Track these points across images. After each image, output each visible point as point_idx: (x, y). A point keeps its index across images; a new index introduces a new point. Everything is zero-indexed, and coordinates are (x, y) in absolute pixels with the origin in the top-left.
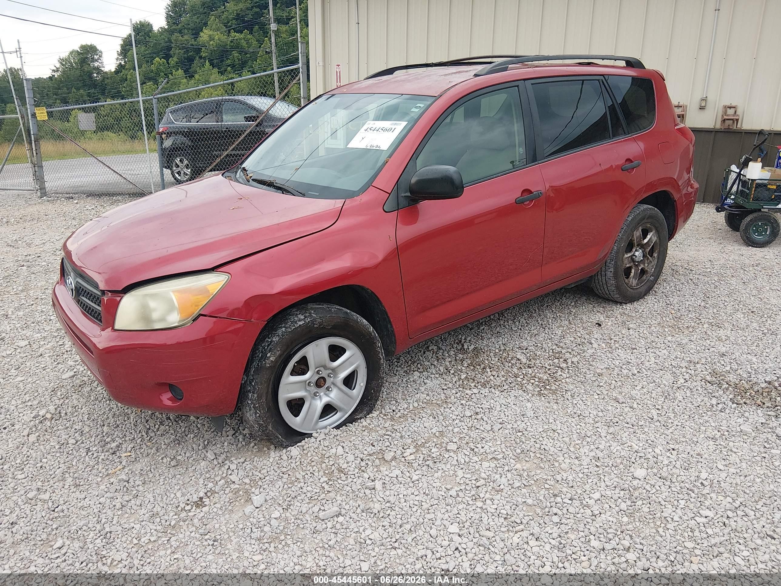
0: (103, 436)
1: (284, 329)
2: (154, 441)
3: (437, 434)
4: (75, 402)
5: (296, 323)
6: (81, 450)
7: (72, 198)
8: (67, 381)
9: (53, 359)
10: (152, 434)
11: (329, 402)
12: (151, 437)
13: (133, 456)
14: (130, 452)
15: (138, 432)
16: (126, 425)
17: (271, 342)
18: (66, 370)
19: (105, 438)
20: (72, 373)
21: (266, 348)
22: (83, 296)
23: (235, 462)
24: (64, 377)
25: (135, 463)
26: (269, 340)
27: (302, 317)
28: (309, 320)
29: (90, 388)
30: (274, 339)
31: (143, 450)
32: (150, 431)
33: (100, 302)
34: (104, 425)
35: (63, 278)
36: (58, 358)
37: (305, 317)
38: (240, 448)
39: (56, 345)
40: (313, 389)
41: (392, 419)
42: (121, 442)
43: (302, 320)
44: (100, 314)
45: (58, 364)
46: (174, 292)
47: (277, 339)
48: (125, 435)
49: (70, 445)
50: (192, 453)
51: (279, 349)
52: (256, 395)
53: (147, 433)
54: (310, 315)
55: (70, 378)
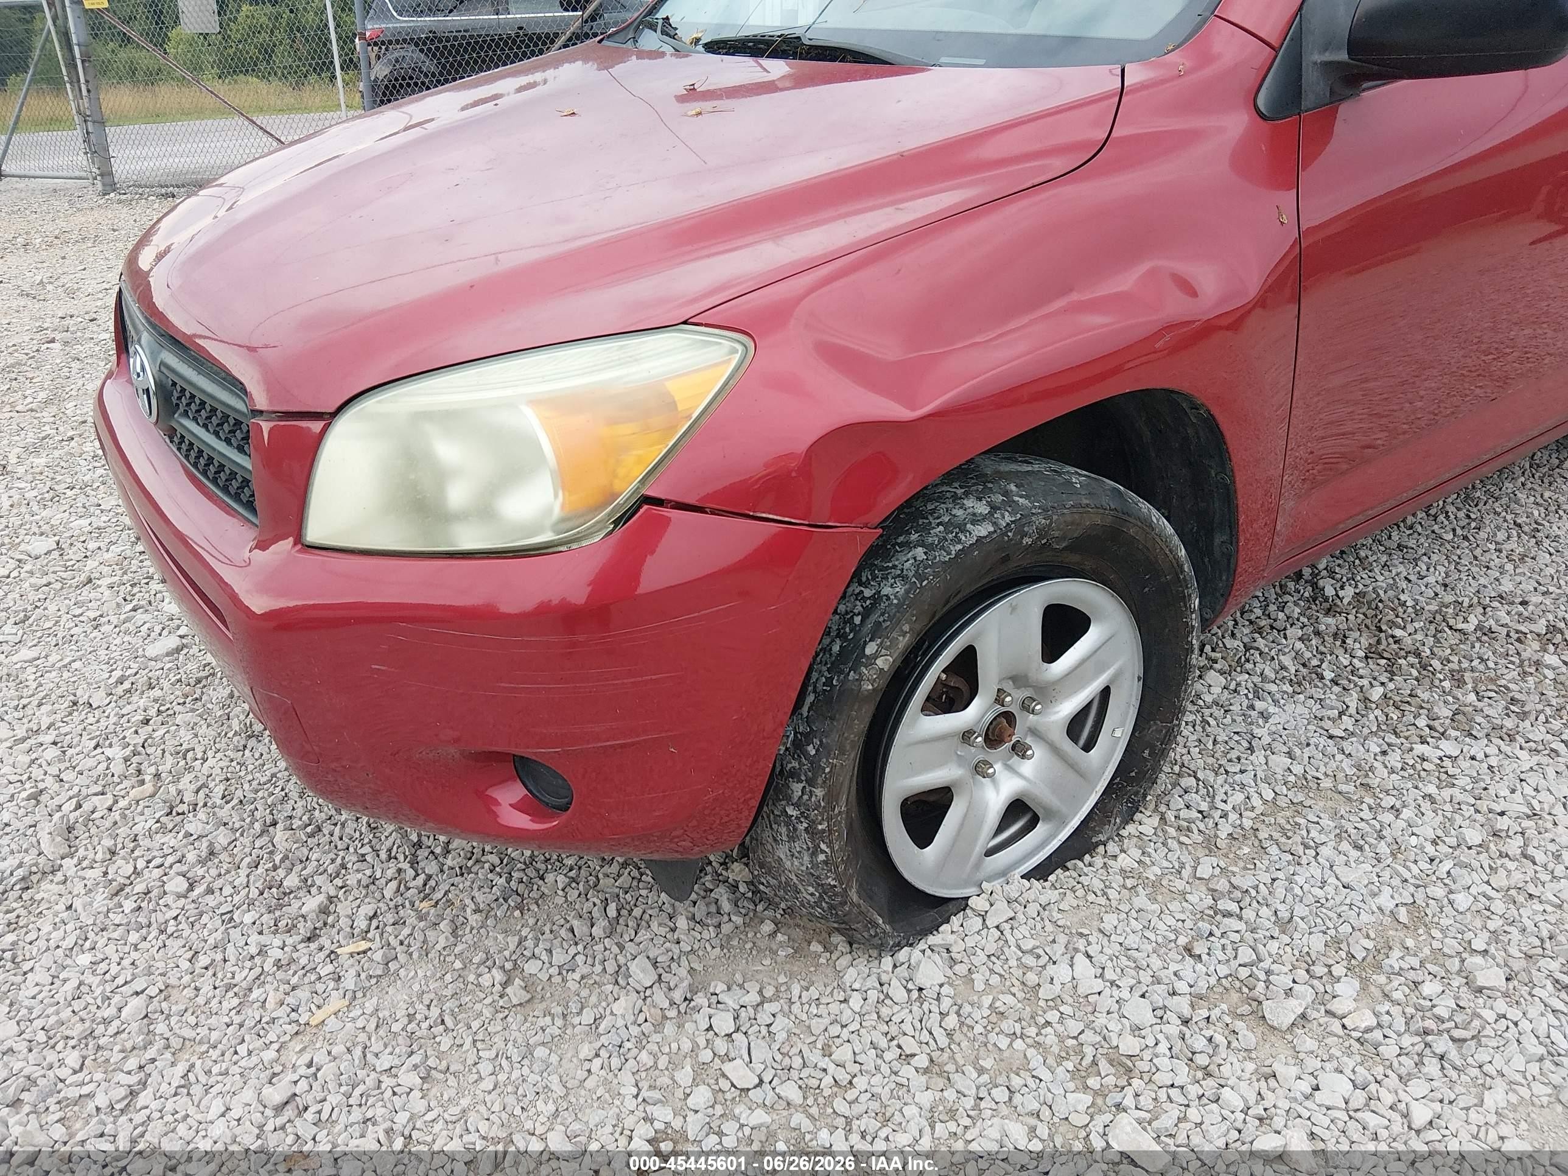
0: (275, 868)
1: (919, 552)
2: (438, 895)
3: (1403, 915)
4: (185, 736)
5: (963, 530)
6: (205, 919)
7: (174, 196)
8: (160, 665)
9: (122, 595)
10: (432, 868)
11: (1024, 793)
12: (429, 877)
13: (378, 956)
14: (365, 935)
15: (383, 855)
16: (343, 825)
17: (877, 598)
18: (158, 629)
19: (281, 872)
20: (173, 642)
21: (857, 620)
22: (186, 414)
23: (728, 999)
24: (152, 650)
25: (384, 982)
26: (868, 593)
27: (982, 508)
28: (1008, 518)
29: (228, 691)
30: (886, 590)
31: (406, 931)
32: (422, 853)
33: (246, 438)
34: (274, 824)
35: (124, 356)
36: (136, 590)
37: (994, 508)
38: (729, 938)
39: (128, 553)
40: (977, 751)
41: (1211, 845)
42: (332, 893)
43: (984, 518)
44: (246, 482)
45: (134, 610)
46: (536, 402)
47: (900, 588)
48: (343, 866)
49: (169, 899)
50: (572, 951)
51: (906, 628)
52: (819, 792)
53: (414, 863)
54: (1010, 503)
55: (167, 655)
